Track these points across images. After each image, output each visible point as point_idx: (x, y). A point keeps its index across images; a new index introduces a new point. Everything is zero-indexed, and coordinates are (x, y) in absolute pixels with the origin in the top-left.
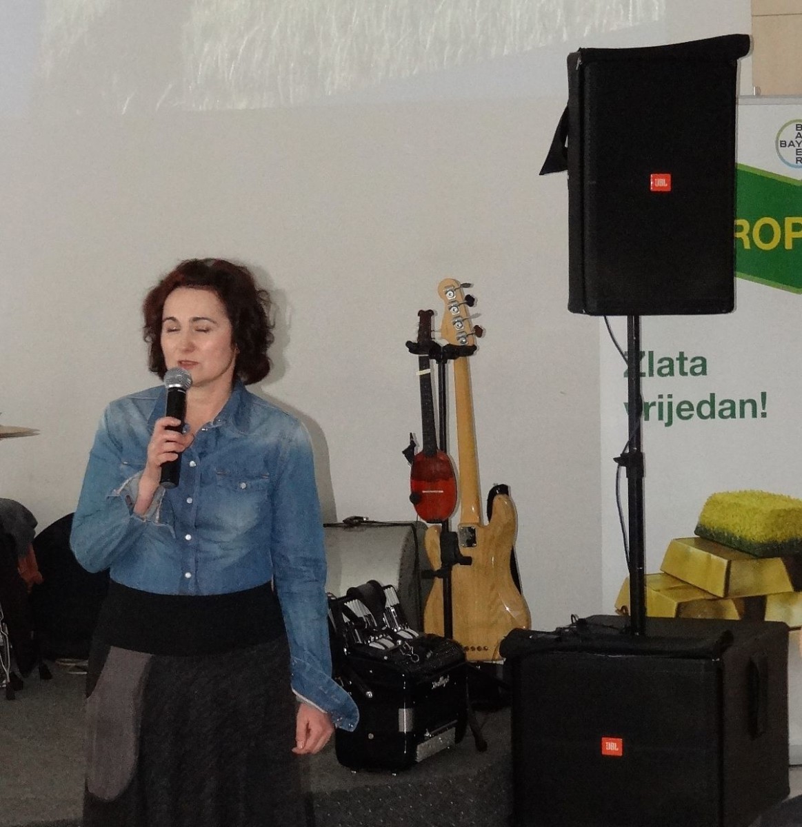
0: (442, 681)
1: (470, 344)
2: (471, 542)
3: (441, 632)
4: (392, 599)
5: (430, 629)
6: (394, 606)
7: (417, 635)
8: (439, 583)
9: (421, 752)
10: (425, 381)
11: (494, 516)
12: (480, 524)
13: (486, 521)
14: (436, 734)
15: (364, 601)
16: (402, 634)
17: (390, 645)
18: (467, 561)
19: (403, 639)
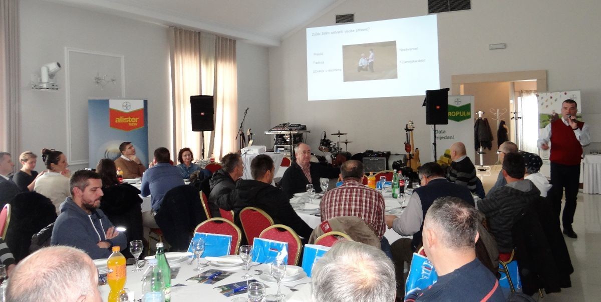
1: (413, 129)
2: (413, 155)
8: (409, 161)
10: (407, 134)
11: (416, 152)
18: (413, 158)
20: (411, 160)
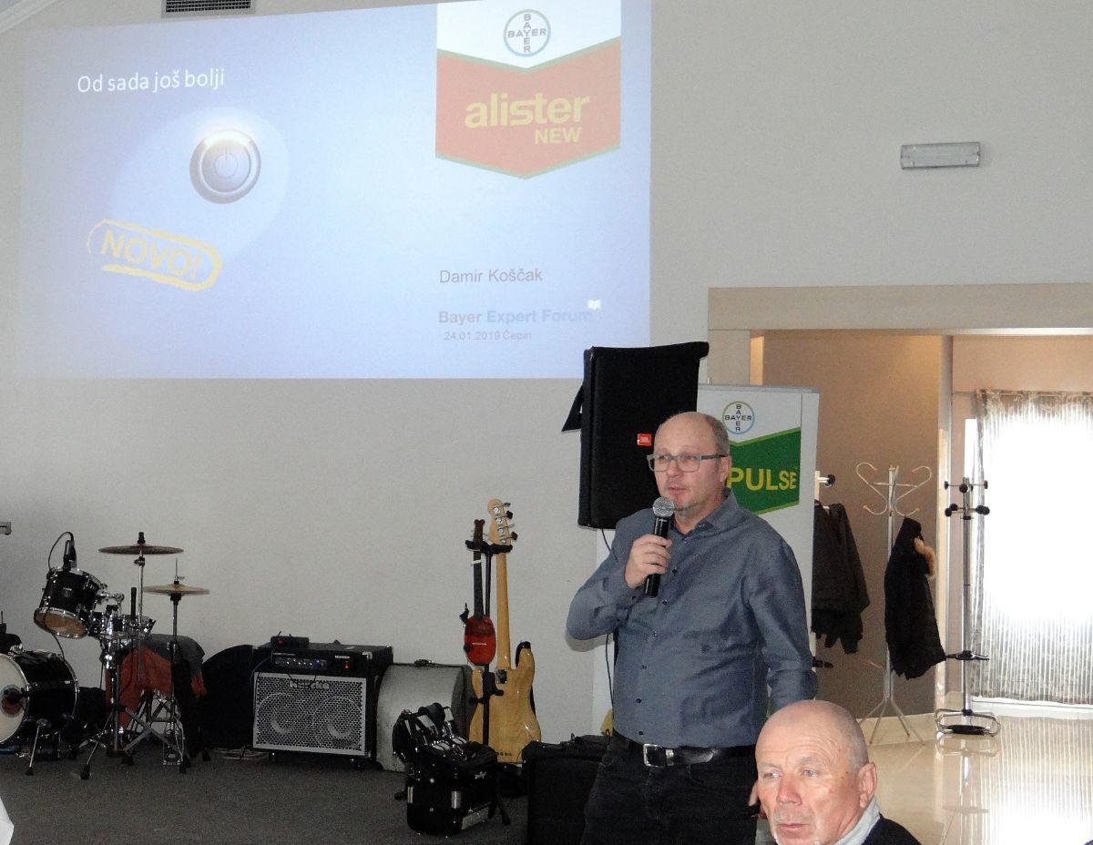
0: (482, 775)
1: (508, 544)
2: (503, 680)
3: (480, 741)
4: (449, 716)
5: (472, 739)
6: (451, 722)
7: (465, 742)
8: (480, 707)
9: (466, 822)
10: (477, 568)
11: (520, 663)
12: (510, 668)
13: (513, 666)
14: (476, 811)
15: (430, 717)
16: (454, 740)
17: (447, 747)
18: (500, 693)
19: (457, 744)
20: (494, 699)
